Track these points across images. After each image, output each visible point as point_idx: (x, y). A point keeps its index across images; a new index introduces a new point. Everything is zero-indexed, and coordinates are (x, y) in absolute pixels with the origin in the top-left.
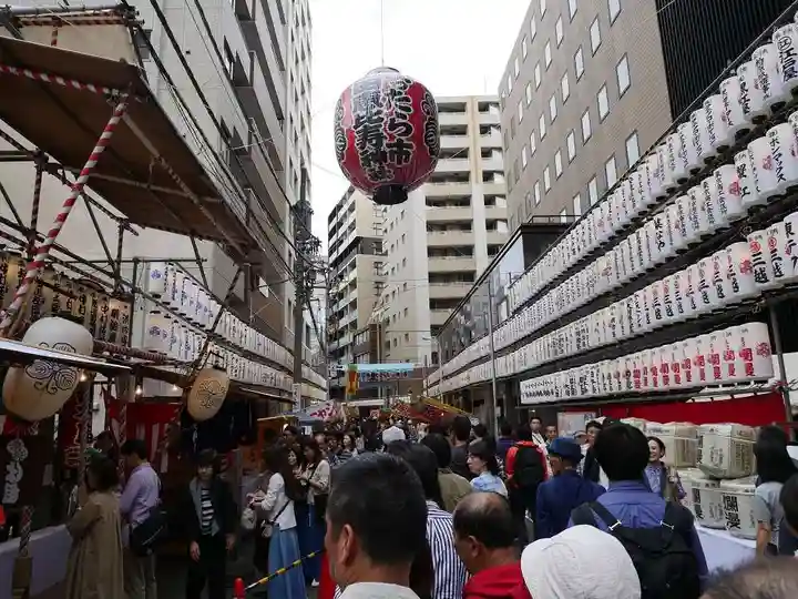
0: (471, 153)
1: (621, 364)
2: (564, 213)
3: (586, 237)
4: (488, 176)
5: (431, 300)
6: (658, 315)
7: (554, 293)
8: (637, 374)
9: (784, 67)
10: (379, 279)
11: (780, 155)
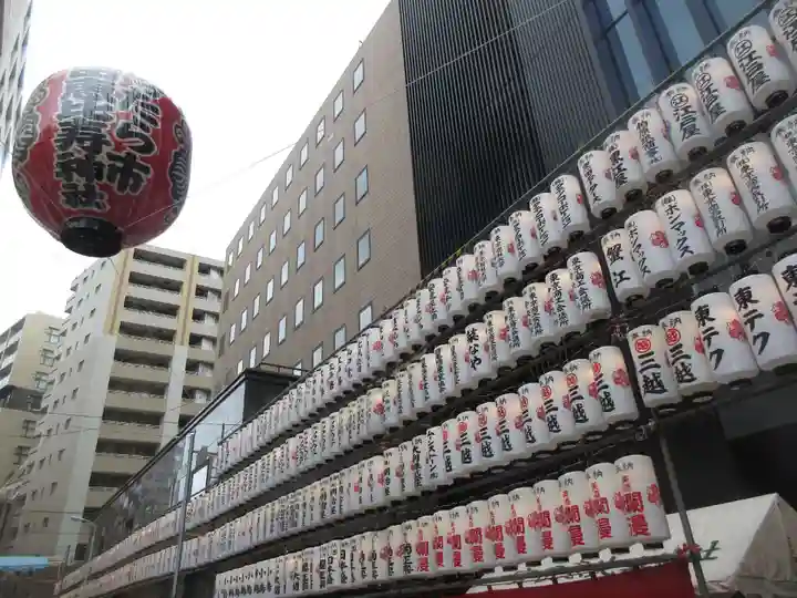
0: (181, 313)
1: (396, 535)
2: (299, 366)
3: (353, 365)
4: (195, 340)
5: (93, 474)
6: (466, 457)
7: (293, 443)
8: (422, 548)
9: (708, 107)
10: (24, 443)
11: (682, 223)
